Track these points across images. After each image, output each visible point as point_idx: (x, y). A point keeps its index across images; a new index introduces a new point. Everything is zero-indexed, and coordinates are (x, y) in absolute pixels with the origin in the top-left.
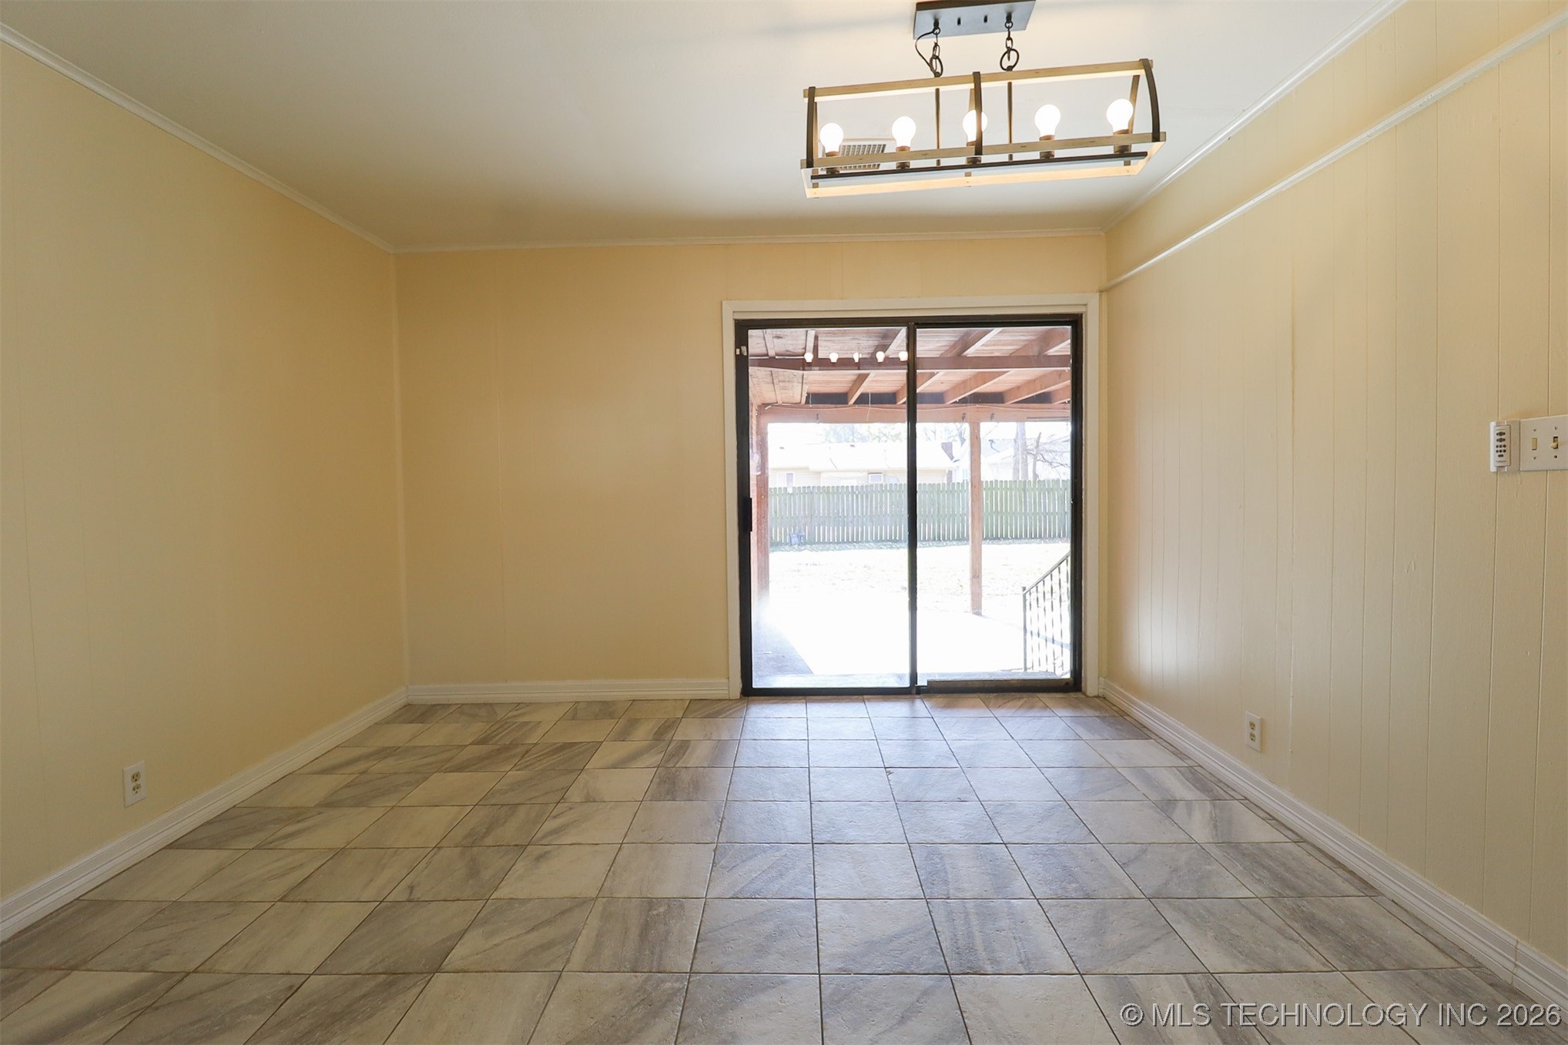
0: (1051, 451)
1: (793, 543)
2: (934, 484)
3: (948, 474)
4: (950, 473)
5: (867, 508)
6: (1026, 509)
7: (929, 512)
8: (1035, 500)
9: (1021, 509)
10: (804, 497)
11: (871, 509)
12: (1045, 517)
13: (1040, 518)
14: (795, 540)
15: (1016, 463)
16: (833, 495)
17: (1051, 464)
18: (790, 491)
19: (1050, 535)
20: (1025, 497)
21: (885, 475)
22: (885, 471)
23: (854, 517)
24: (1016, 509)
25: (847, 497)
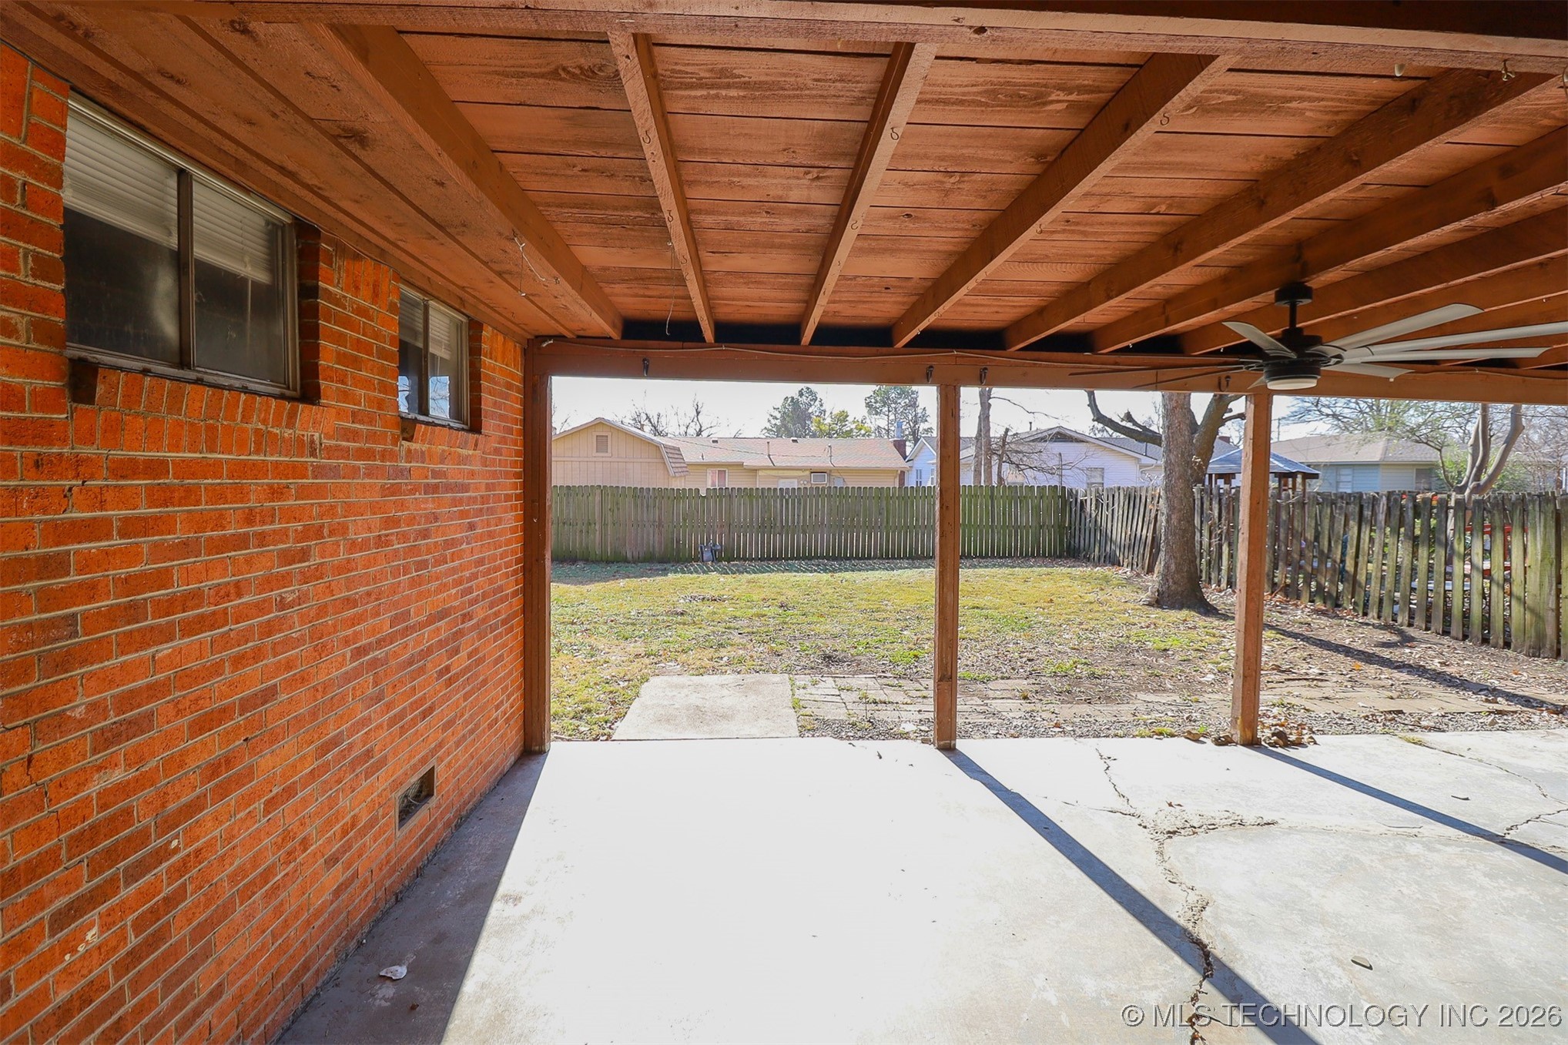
0: (1017, 452)
1: (705, 559)
2: (882, 488)
3: (900, 475)
4: (903, 473)
5: (799, 516)
6: (993, 521)
7: (876, 523)
8: (1004, 509)
9: (987, 522)
10: (721, 501)
11: (805, 517)
12: (1016, 532)
13: (1010, 532)
14: (707, 555)
15: (978, 464)
16: (757, 501)
17: (1018, 466)
18: (703, 493)
19: (1021, 554)
20: (993, 506)
21: (829, 475)
22: (831, 471)
23: (783, 527)
24: (981, 520)
25: (775, 501)
